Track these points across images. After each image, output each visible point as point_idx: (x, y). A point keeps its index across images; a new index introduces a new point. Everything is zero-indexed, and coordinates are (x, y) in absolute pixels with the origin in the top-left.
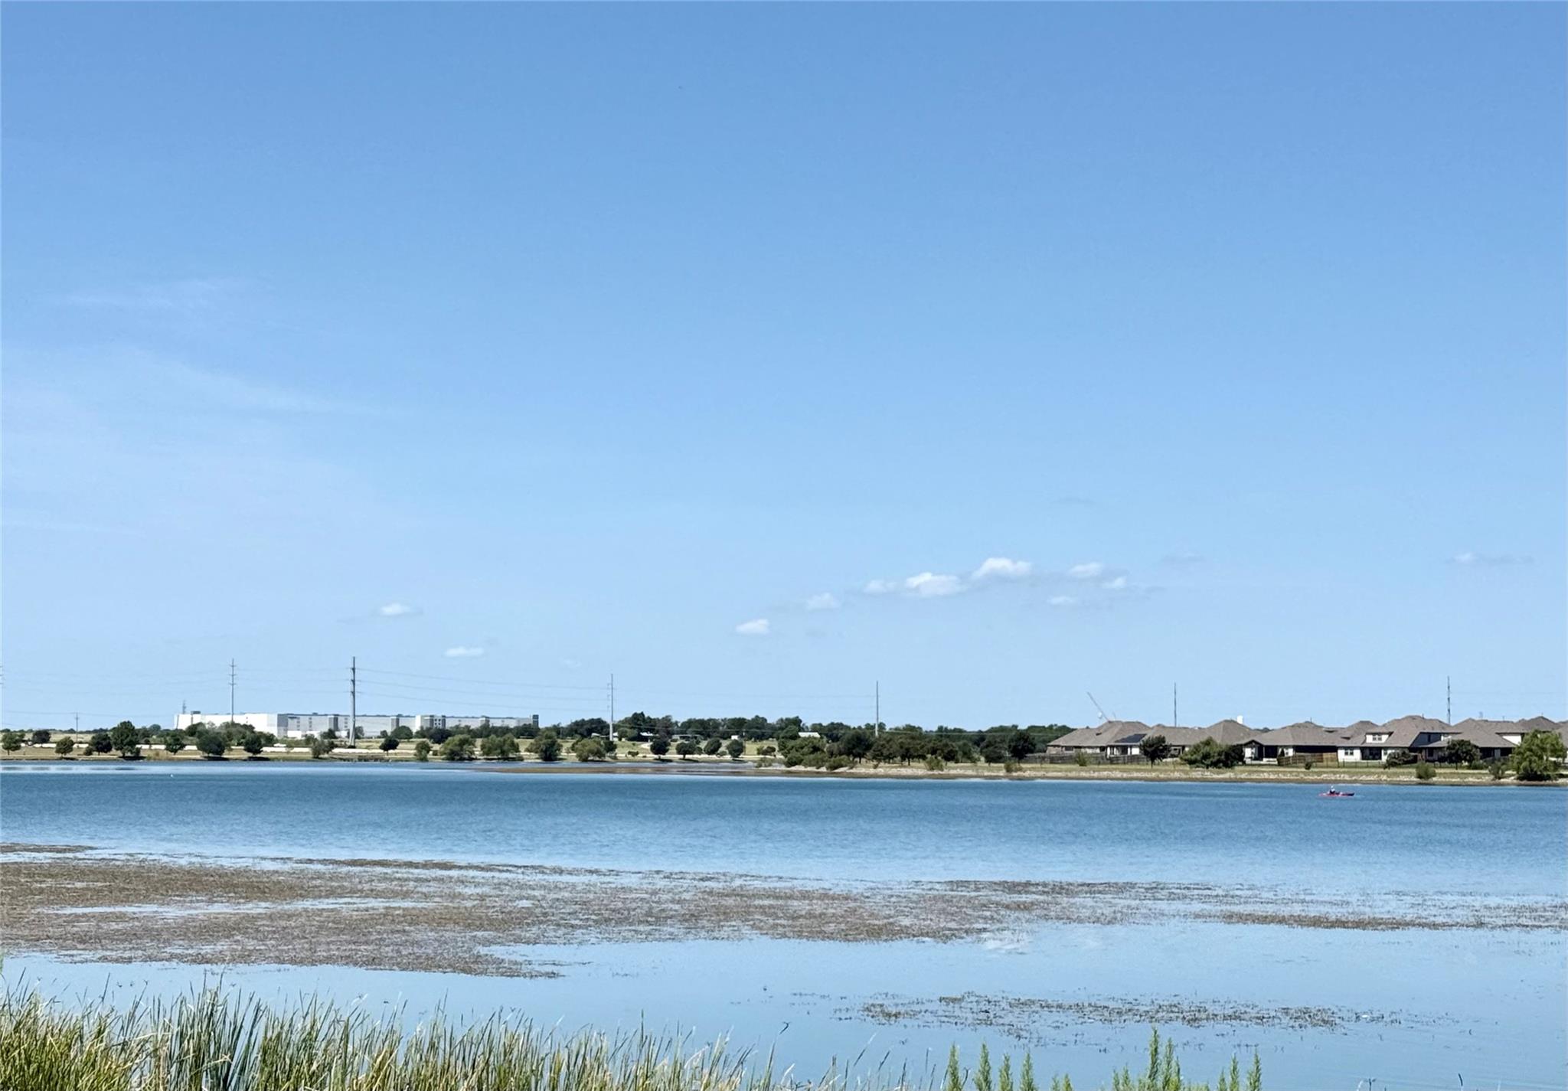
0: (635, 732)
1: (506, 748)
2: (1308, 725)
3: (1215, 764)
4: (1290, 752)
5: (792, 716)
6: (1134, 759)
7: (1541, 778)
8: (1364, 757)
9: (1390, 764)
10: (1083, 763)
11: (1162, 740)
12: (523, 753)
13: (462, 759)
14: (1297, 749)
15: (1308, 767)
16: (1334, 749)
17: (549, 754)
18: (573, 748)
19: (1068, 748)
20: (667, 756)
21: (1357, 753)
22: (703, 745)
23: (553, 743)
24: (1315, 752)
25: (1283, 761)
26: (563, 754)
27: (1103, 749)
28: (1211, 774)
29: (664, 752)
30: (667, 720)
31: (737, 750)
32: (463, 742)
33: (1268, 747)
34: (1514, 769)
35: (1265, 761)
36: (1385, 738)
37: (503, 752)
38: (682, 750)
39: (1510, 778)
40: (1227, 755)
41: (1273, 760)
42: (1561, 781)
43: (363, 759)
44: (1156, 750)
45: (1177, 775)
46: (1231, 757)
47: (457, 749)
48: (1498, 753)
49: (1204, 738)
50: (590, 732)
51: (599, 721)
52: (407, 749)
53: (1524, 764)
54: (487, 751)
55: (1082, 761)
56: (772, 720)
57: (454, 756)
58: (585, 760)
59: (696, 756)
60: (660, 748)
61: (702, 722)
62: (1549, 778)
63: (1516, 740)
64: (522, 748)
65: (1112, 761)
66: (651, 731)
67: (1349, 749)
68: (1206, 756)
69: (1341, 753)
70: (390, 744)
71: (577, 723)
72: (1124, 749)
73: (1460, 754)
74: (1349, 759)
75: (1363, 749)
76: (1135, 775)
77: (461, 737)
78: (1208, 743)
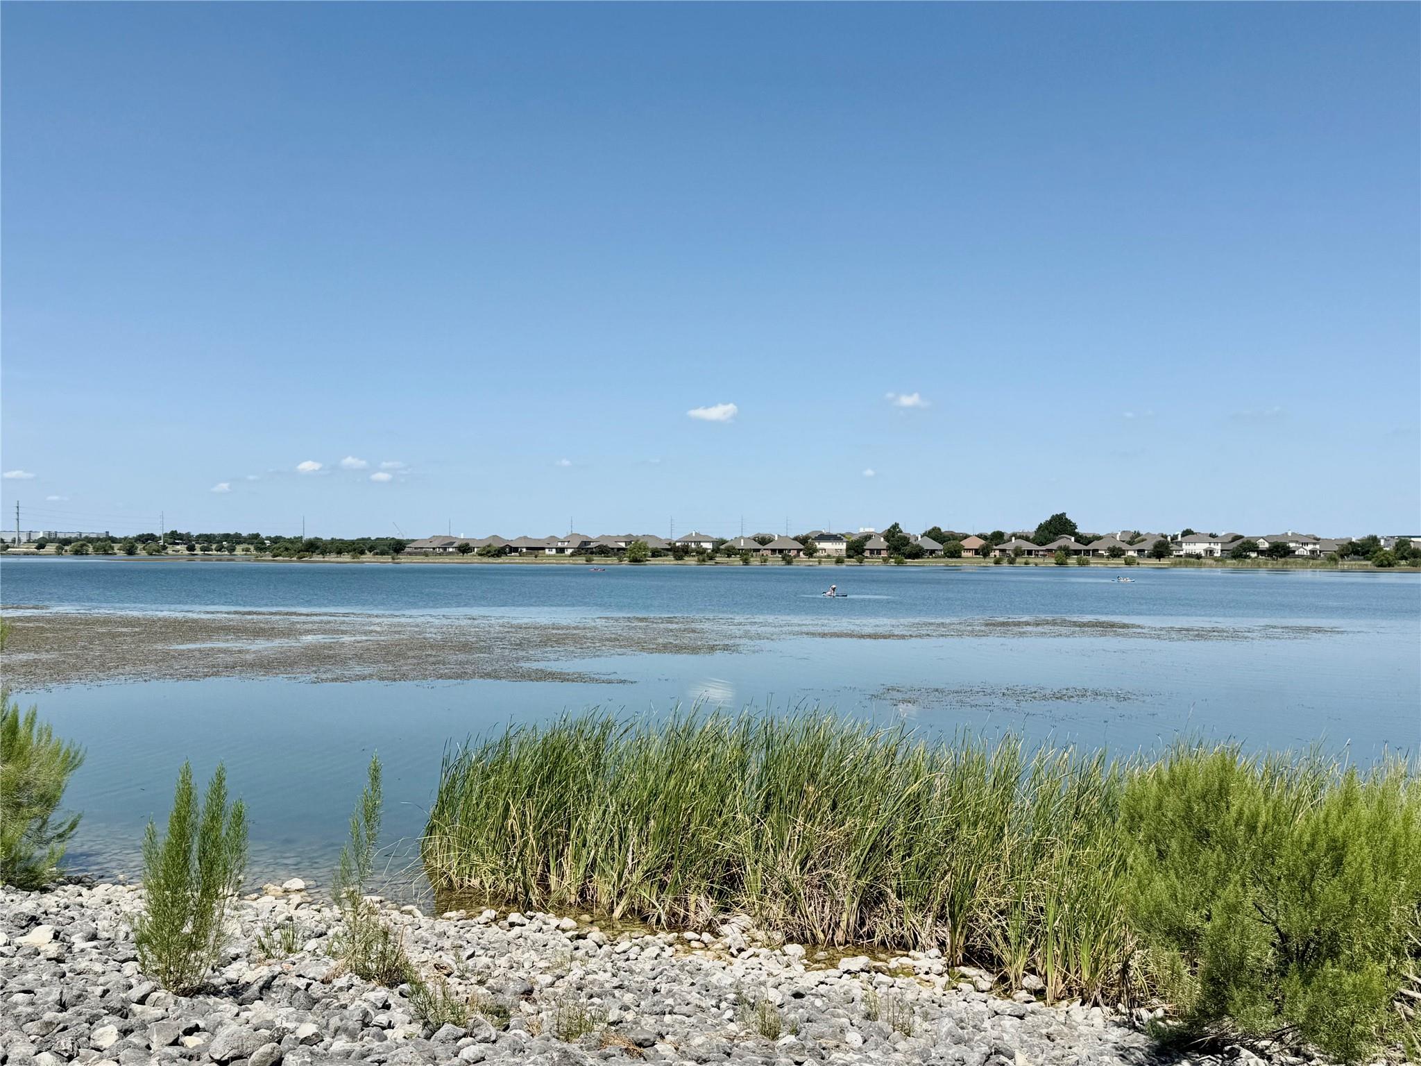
0: (172, 540)
1: (107, 548)
2: (525, 538)
3: (493, 556)
4: (524, 550)
5: (255, 533)
6: (451, 553)
7: (640, 561)
8: (557, 552)
9: (572, 555)
10: (427, 555)
11: (467, 544)
12: (116, 551)
13: (82, 554)
14: (528, 548)
15: (536, 557)
16: (543, 549)
17: (131, 551)
18: (144, 549)
19: (415, 548)
20: (195, 552)
21: (554, 550)
22: (214, 546)
23: (133, 546)
24: (535, 550)
25: (521, 554)
26: (138, 552)
27: (434, 549)
28: (491, 560)
29: (194, 550)
30: (188, 534)
31: (232, 550)
32: (82, 546)
33: (515, 548)
34: (627, 557)
35: (513, 554)
36: (566, 543)
37: (105, 550)
38: (203, 549)
39: (626, 561)
40: (499, 551)
41: (517, 554)
42: (647, 562)
43: (26, 554)
44: (465, 549)
45: (476, 561)
46: (500, 552)
47: (79, 549)
48: (616, 550)
49: (488, 544)
50: (147, 540)
51: (152, 535)
52: (51, 548)
53: (633, 555)
54: (96, 550)
55: (426, 554)
56: (245, 534)
57: (77, 552)
58: (151, 554)
59: (210, 552)
60: (191, 548)
61: (206, 536)
62: (642, 561)
63: (623, 545)
64: (115, 549)
65: (440, 554)
66: (181, 539)
67: (550, 549)
68: (489, 552)
69: (547, 550)
70: (41, 546)
71: (140, 536)
72: (445, 549)
73: (603, 551)
74: (551, 553)
75: (556, 549)
76: (456, 561)
77: (81, 542)
78: (489, 546)
